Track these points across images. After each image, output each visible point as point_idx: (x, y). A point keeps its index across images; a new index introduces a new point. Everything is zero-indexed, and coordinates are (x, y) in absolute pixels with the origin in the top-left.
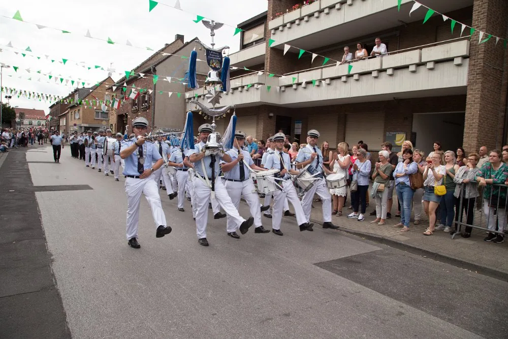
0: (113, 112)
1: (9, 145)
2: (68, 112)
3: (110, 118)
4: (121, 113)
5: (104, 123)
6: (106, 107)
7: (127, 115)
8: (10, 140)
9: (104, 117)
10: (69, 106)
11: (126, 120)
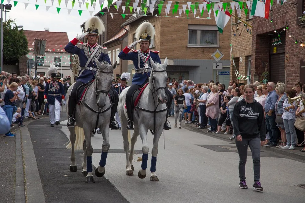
0: (241, 27)
1: (23, 113)
2: (126, 35)
3: (233, 43)
4: (267, 30)
5: (217, 55)
6: (227, 18)
7: (283, 34)
8: (25, 102)
9: (207, 42)
10: (128, 21)
11: (282, 46)
